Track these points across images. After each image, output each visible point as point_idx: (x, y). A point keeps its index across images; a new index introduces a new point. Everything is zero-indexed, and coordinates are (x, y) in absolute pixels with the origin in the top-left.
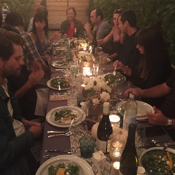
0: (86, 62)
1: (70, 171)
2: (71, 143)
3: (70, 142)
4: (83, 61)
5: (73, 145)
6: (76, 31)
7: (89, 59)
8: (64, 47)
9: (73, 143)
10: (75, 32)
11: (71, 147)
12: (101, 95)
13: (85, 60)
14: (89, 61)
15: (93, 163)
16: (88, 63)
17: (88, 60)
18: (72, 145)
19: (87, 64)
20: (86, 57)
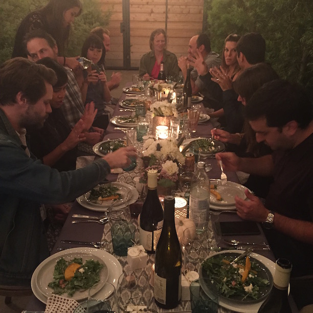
0: (162, 117)
1: (87, 268)
2: (104, 234)
3: (103, 232)
4: (158, 116)
5: (106, 237)
6: (162, 70)
7: (167, 113)
8: (140, 94)
9: (107, 234)
10: (160, 71)
11: (103, 238)
12: (163, 165)
13: (161, 114)
14: (167, 117)
15: (127, 264)
16: (165, 119)
17: (165, 114)
18: (104, 237)
19: (163, 121)
20: (163, 109)
